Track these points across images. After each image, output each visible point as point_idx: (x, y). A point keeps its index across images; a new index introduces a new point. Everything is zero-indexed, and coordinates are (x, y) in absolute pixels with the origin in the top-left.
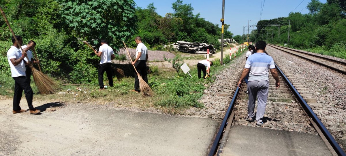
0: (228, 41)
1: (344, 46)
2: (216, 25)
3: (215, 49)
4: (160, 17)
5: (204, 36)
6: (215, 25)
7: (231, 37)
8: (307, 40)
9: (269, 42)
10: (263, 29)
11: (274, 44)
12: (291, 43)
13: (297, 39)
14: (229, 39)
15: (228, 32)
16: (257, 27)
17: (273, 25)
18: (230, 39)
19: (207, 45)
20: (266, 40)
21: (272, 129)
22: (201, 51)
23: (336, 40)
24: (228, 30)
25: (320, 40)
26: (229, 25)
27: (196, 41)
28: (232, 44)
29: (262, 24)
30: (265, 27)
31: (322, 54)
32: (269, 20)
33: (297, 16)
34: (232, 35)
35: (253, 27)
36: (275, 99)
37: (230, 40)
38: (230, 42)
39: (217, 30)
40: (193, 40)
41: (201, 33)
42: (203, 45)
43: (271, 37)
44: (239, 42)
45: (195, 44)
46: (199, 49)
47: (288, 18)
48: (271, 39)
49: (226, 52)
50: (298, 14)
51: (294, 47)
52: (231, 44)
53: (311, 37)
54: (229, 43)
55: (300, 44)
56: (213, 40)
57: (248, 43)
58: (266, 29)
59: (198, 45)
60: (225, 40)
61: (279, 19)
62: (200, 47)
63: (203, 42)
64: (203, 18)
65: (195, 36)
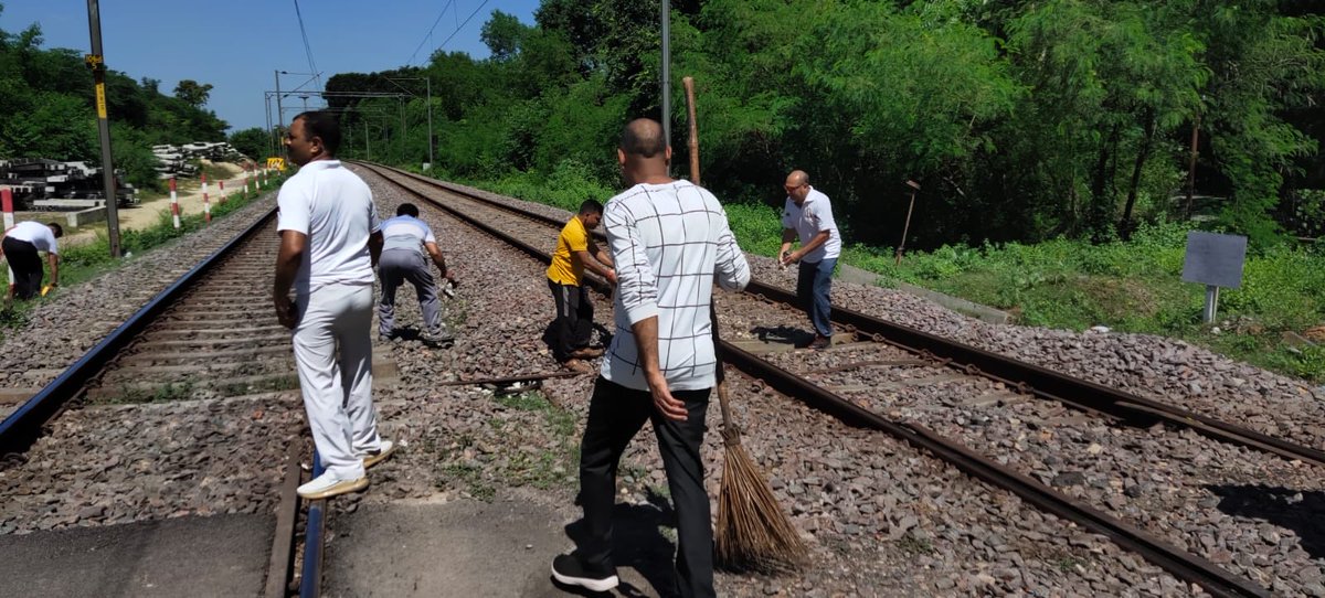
0: (206, 153)
1: (583, 170)
2: (145, 83)
3: (129, 186)
5: (71, 132)
6: (140, 83)
7: (222, 137)
8: (485, 154)
9: (376, 157)
10: (348, 109)
11: (391, 165)
12: (442, 163)
13: (458, 145)
14: (209, 145)
15: (205, 113)
16: (324, 98)
17: (385, 96)
18: (212, 145)
19: (88, 172)
20: (365, 148)
22: (62, 197)
23: (563, 151)
24: (202, 108)
25: (519, 149)
26: (210, 87)
27: (31, 153)
28: (226, 164)
29: (342, 88)
30: (357, 100)
31: (520, 198)
32: (368, 73)
33: (457, 65)
34: (223, 126)
35: (305, 98)
37: (216, 148)
38: (216, 158)
39: (151, 104)
40: (16, 147)
41: (55, 115)
42: (70, 172)
43: (380, 138)
44: (259, 156)
45: (22, 168)
46: (50, 189)
47: (431, 68)
48: (383, 147)
49: (190, 197)
50: (460, 58)
51: (452, 178)
52: (221, 164)
53: (495, 141)
54: (208, 162)
55: (469, 165)
56: (124, 148)
57: (281, 160)
58: (360, 108)
59: (43, 172)
60: (191, 147)
61: (404, 71)
62: (51, 179)
63: (66, 157)
64: (71, 51)
65: (22, 132)
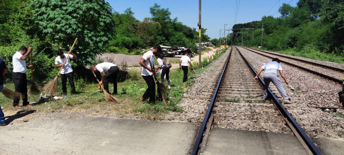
0: (206, 45)
1: (314, 47)
2: (193, 29)
3: (193, 52)
4: (138, 21)
5: (182, 40)
6: (192, 29)
7: (208, 41)
8: (279, 43)
9: (244, 45)
10: (238, 33)
11: (249, 47)
12: (265, 46)
13: (270, 42)
14: (206, 43)
15: (205, 35)
16: (232, 30)
17: (247, 29)
18: (207, 43)
19: (185, 49)
20: (241, 43)
21: (249, 130)
22: (180, 55)
23: (306, 42)
24: (205, 34)
25: (291, 42)
27: (175, 45)
28: (210, 47)
29: (237, 28)
30: (240, 30)
31: (293, 55)
32: (244, 23)
33: (269, 19)
34: (209, 38)
35: (229, 31)
36: (251, 101)
37: (208, 43)
38: (208, 46)
39: (194, 34)
40: (171, 44)
41: (179, 37)
42: (182, 49)
43: (246, 40)
44: (216, 45)
45: (173, 48)
46: (178, 53)
47: (261, 21)
48: (246, 42)
49: (204, 55)
50: (270, 18)
51: (268, 50)
52: (208, 47)
53: (283, 40)
54: (206, 47)
55: (273, 46)
56: (191, 44)
57: (224, 46)
58: (241, 32)
59: (177, 49)
60: (203, 43)
61: (253, 22)
62: (178, 51)
63: (181, 46)
64: (180, 23)
65: (173, 41)
